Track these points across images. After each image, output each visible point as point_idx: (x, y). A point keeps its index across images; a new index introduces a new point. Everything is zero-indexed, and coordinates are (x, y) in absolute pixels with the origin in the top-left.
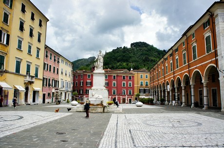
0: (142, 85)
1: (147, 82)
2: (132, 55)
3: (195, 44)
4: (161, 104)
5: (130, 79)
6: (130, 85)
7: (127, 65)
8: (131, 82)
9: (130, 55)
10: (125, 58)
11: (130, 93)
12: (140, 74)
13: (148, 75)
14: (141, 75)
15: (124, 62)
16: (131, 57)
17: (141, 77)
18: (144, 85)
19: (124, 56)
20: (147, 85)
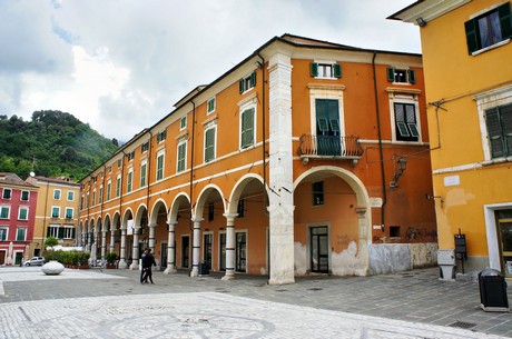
0: (55, 216)
1: (69, 211)
2: (32, 139)
3: (213, 126)
4: (108, 267)
5: (25, 198)
6: (23, 216)
7: (17, 163)
8: (27, 208)
9: (28, 140)
10: (11, 146)
11: (21, 237)
12: (54, 188)
13: (75, 191)
14: (57, 192)
15: (9, 155)
16: (28, 145)
17: (57, 197)
18: (62, 217)
19: (10, 140)
20: (69, 217)
